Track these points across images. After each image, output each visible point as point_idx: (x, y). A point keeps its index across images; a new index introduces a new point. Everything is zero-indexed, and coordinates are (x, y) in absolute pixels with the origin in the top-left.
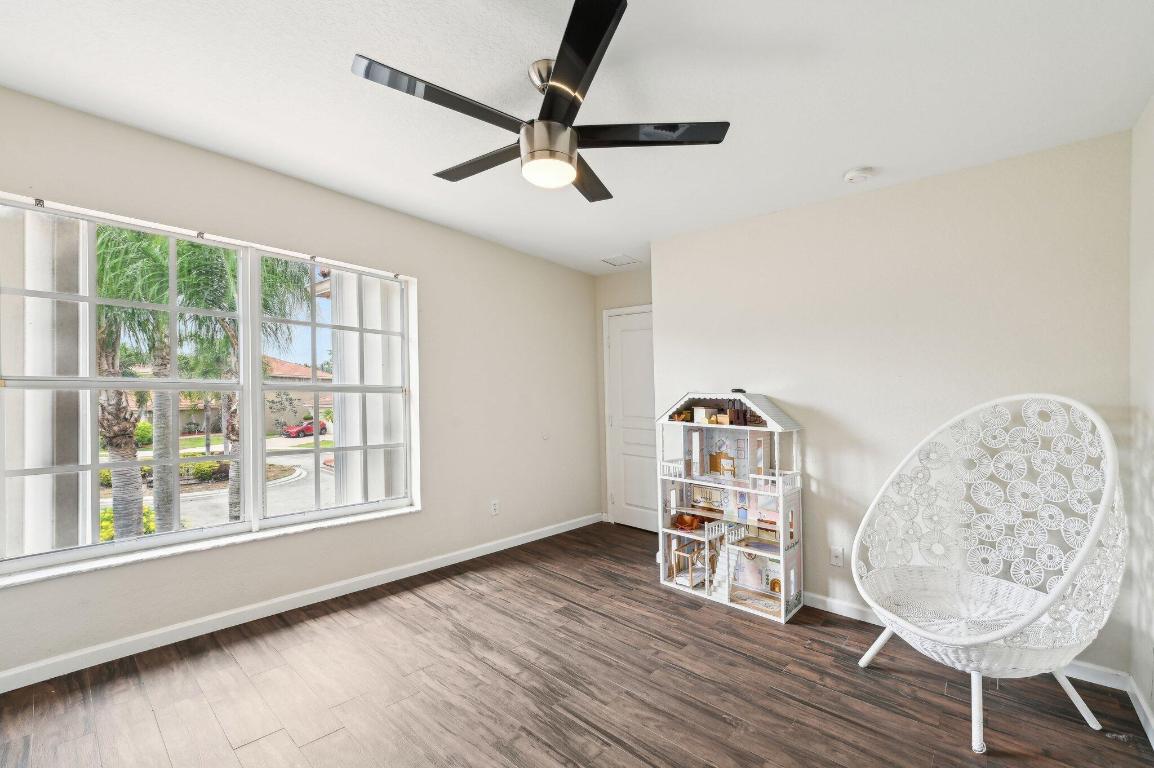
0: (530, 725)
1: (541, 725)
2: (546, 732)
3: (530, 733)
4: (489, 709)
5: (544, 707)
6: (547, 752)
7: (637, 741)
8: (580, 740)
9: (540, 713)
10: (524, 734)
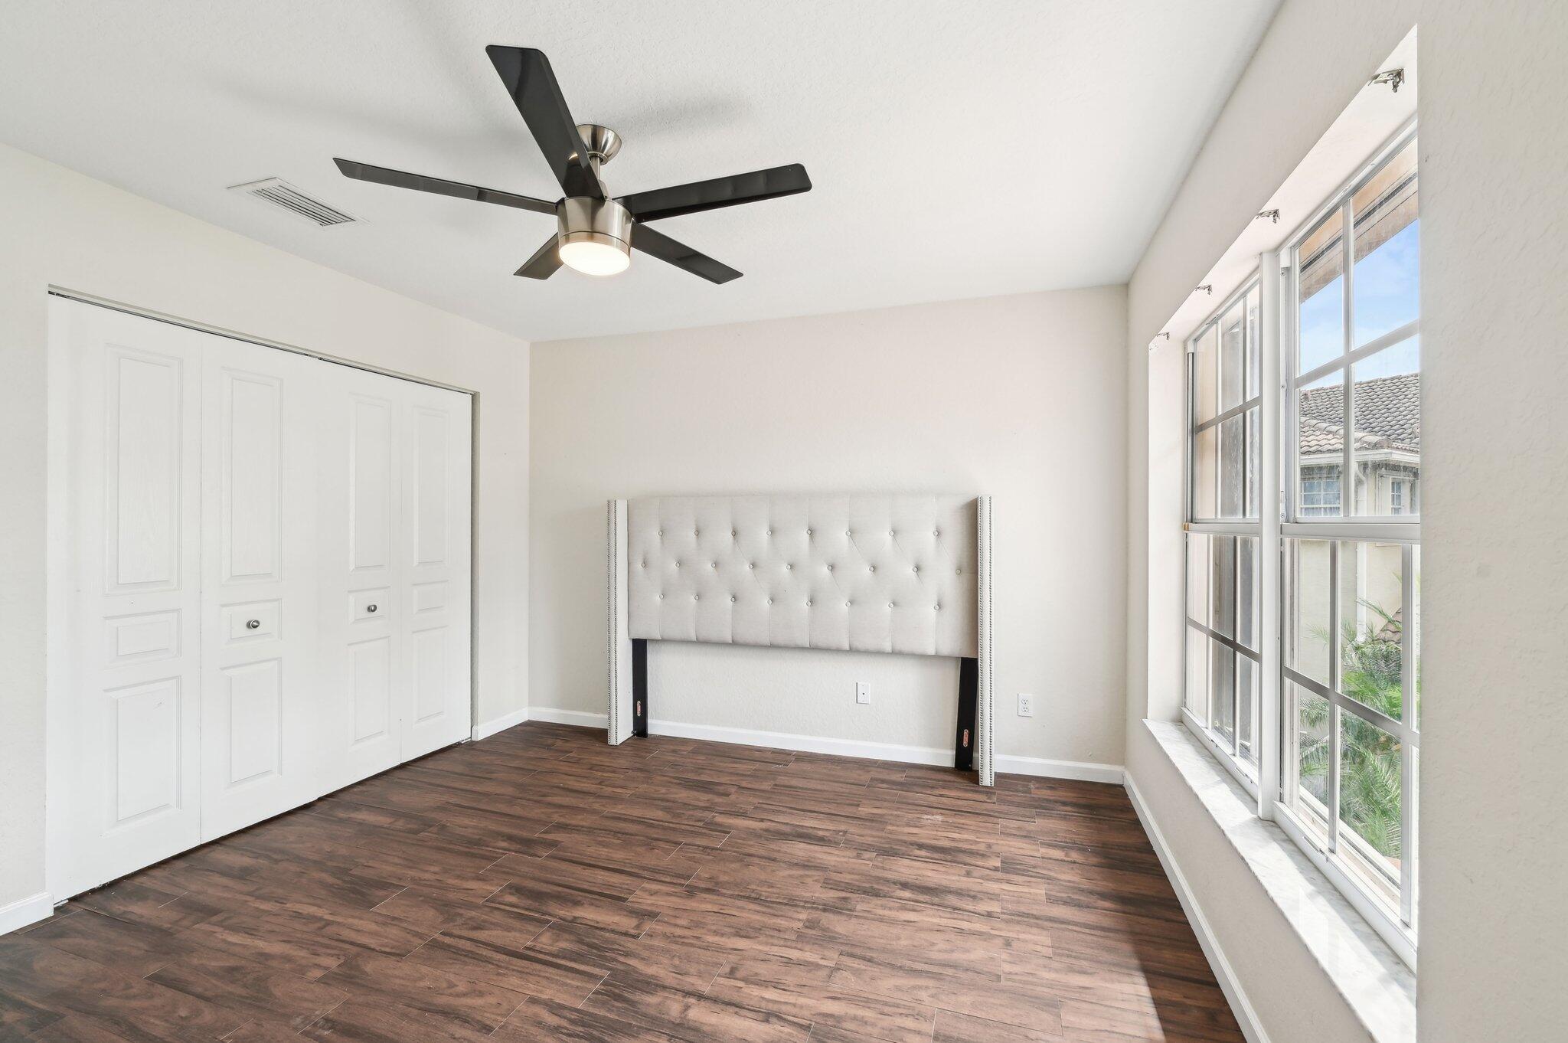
0: (630, 944)
1: (617, 947)
2: (607, 941)
3: (626, 934)
4: (692, 945)
5: (621, 967)
6: (598, 922)
7: (488, 961)
8: (563, 945)
9: (621, 959)
10: (632, 932)
